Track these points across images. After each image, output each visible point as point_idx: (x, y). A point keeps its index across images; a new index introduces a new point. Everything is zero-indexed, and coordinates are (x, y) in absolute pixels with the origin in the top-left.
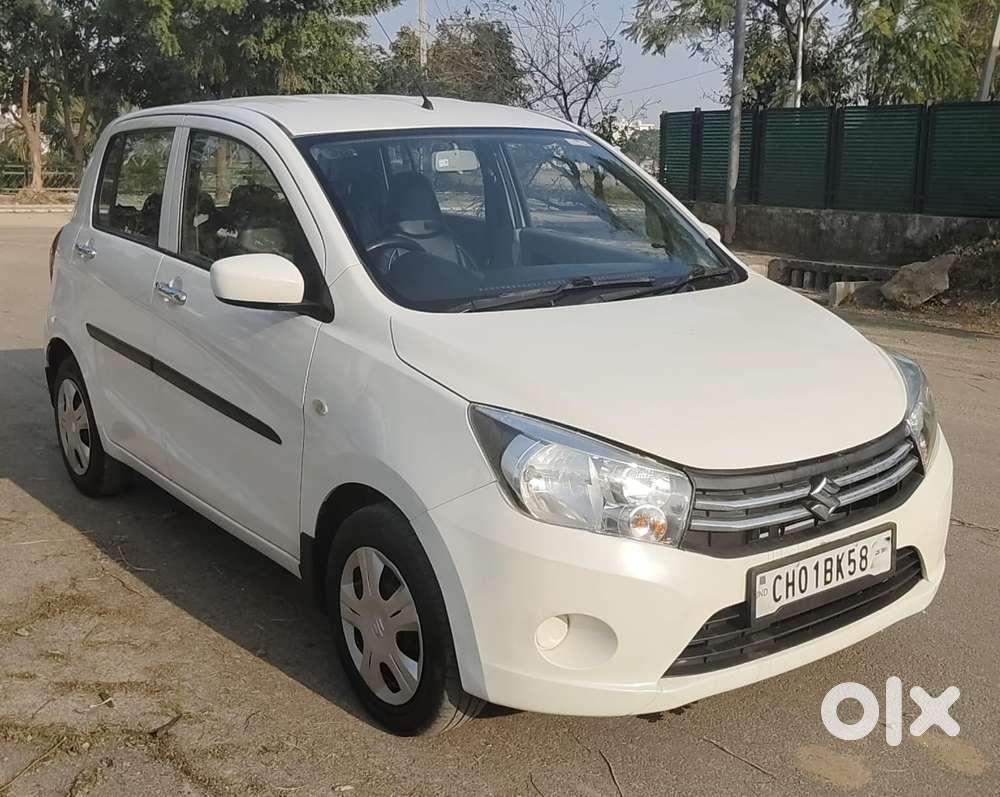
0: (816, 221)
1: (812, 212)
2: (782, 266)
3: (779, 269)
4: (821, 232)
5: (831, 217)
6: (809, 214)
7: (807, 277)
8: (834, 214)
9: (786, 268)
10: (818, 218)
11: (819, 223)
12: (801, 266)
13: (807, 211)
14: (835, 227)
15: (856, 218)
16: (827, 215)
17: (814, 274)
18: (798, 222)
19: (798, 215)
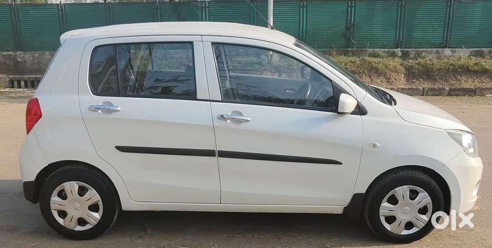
0: (15, 58)
1: (11, 53)
2: (8, 80)
3: (6, 82)
4: (18, 63)
5: (22, 55)
6: (10, 54)
7: (23, 83)
8: (24, 54)
9: (10, 80)
10: (16, 56)
11: (17, 58)
12: (19, 79)
13: (9, 53)
14: (26, 59)
15: (36, 55)
16: (21, 54)
17: (26, 82)
18: (4, 58)
19: (4, 55)
